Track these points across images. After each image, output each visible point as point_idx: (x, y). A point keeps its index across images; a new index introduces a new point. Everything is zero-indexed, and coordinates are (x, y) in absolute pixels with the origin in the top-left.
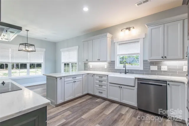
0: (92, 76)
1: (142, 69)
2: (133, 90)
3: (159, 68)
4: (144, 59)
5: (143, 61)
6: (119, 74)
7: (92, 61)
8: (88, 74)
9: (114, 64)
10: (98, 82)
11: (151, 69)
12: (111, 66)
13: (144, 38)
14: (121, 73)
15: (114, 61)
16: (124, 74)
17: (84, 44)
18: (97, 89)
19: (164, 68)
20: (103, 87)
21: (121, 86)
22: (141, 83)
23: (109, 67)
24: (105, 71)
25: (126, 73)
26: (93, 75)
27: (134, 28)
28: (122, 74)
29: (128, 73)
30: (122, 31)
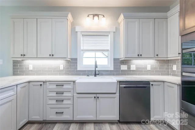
0: (41, 85)
1: (112, 69)
2: (114, 98)
3: (129, 68)
4: (114, 58)
5: (114, 59)
6: (86, 77)
7: (37, 58)
8: (29, 82)
9: (76, 63)
10: (54, 94)
11: (121, 69)
12: (70, 66)
13: (114, 32)
14: (88, 75)
15: (76, 59)
16: (93, 76)
17: (14, 23)
18: (51, 108)
19: (133, 67)
20: (65, 102)
21: (98, 95)
22: (124, 87)
23: (68, 68)
24: (60, 74)
25: (95, 75)
26: (42, 83)
27: (104, 17)
28: (91, 77)
29: (98, 74)
30: (88, 16)
